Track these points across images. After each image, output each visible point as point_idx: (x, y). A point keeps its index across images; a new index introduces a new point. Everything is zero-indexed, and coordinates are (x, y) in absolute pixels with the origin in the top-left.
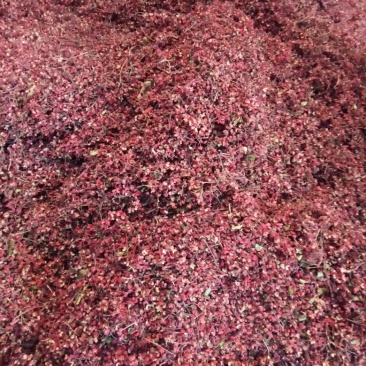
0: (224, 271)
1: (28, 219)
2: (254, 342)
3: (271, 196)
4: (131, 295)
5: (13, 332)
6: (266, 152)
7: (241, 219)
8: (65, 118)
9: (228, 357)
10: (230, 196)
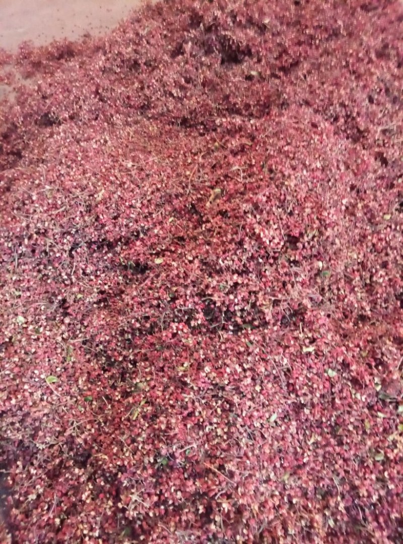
0: (293, 396)
1: (88, 326)
2: (322, 479)
3: (346, 317)
4: (191, 414)
5: (66, 443)
6: (343, 268)
7: (313, 341)
8: (131, 224)
9: (292, 494)
10: (302, 314)
